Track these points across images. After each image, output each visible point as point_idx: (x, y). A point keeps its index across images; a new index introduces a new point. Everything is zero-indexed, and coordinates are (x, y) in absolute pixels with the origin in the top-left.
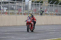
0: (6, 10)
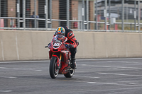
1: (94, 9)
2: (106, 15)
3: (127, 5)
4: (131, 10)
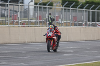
4: (3, 10)
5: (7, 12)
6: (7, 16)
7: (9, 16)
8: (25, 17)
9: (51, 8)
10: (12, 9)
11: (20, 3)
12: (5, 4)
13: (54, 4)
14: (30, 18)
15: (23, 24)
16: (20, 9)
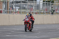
0: (18, 9)
1: (9, 5)
2: (14, 7)
3: (23, 3)
4: (24, 5)
5: (27, 6)
6: (27, 8)
7: (28, 9)
8: (37, 9)
9: (52, 4)
10: (30, 5)
11: (35, 1)
12: (25, 2)
13: (55, 2)
14: (40, 10)
15: (36, 13)
16: (34, 5)
